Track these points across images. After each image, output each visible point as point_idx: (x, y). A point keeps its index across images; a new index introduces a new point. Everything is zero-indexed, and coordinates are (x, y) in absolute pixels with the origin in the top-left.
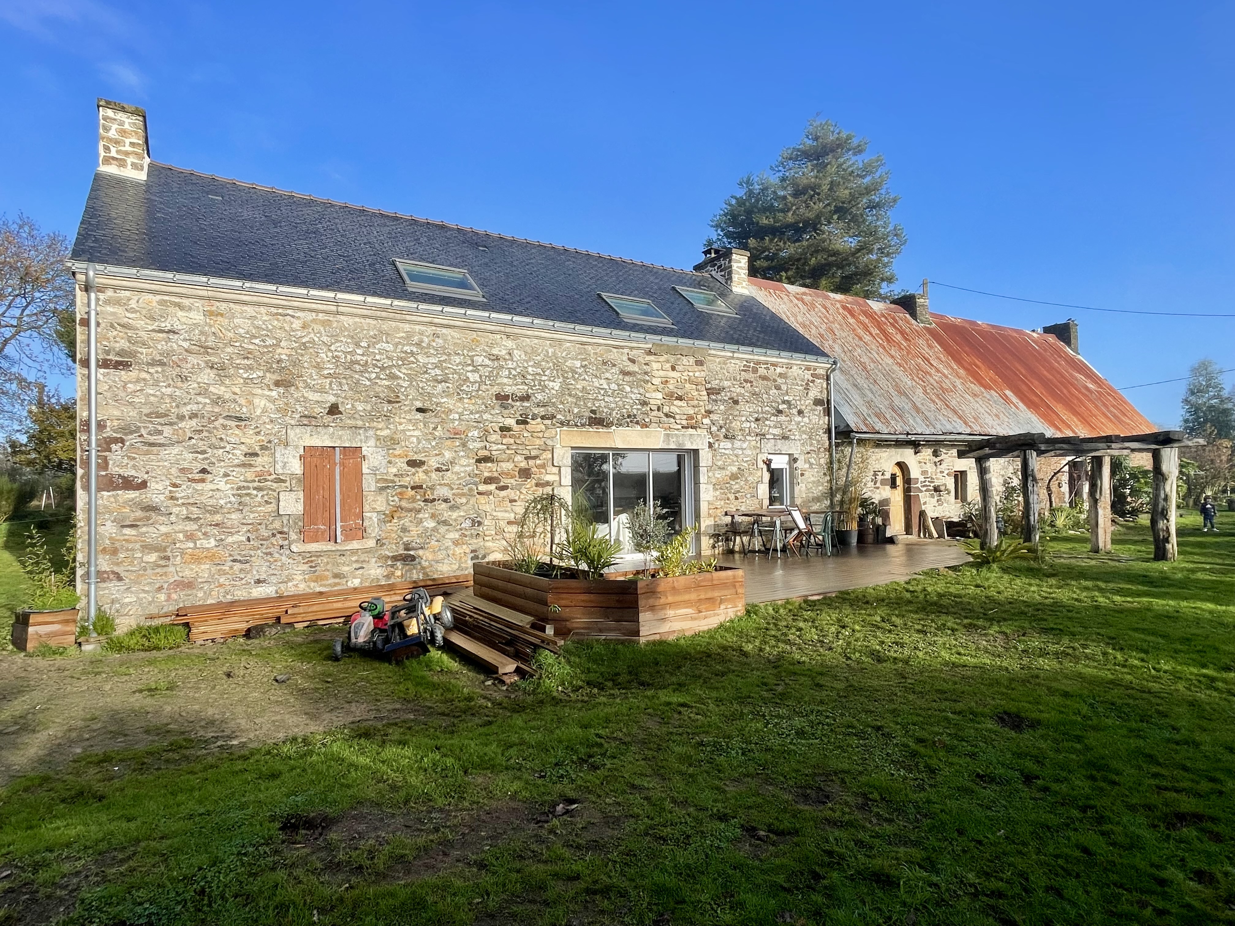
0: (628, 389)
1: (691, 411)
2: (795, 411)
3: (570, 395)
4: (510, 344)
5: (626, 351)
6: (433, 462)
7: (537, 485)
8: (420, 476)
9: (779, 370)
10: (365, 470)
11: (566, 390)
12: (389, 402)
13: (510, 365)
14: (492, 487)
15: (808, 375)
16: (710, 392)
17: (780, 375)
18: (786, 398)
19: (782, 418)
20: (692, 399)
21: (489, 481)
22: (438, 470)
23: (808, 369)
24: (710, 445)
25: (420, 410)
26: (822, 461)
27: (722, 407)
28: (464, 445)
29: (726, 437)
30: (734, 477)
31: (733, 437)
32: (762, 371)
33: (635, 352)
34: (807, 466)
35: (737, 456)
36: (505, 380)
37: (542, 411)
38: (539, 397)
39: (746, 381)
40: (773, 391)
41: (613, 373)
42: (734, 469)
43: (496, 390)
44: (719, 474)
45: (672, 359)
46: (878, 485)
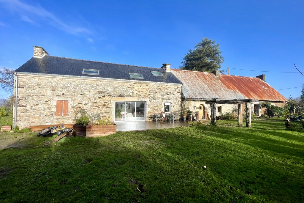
0: (129, 90)
1: (145, 94)
2: (172, 94)
3: (115, 91)
4: (101, 82)
5: (129, 83)
7: (107, 107)
8: (81, 105)
9: (168, 86)
10: (69, 104)
11: (114, 90)
12: (75, 93)
13: (101, 86)
14: (97, 108)
15: (176, 87)
16: (150, 91)
17: (168, 87)
18: (170, 92)
19: (169, 95)
20: (145, 92)
21: (96, 106)
22: (84, 104)
23: (176, 86)
24: (149, 101)
25: (81, 94)
26: (179, 104)
27: (153, 94)
28: (90, 100)
29: (154, 99)
30: (155, 107)
31: (155, 99)
32: (163, 87)
33: (131, 83)
34: (175, 105)
35: (156, 103)
36: (100, 89)
37: (108, 94)
38: (108, 92)
39: (159, 89)
40: (166, 90)
41: (126, 87)
42: (156, 105)
43: (98, 91)
44: (151, 106)
45: (140, 85)
46: (195, 109)
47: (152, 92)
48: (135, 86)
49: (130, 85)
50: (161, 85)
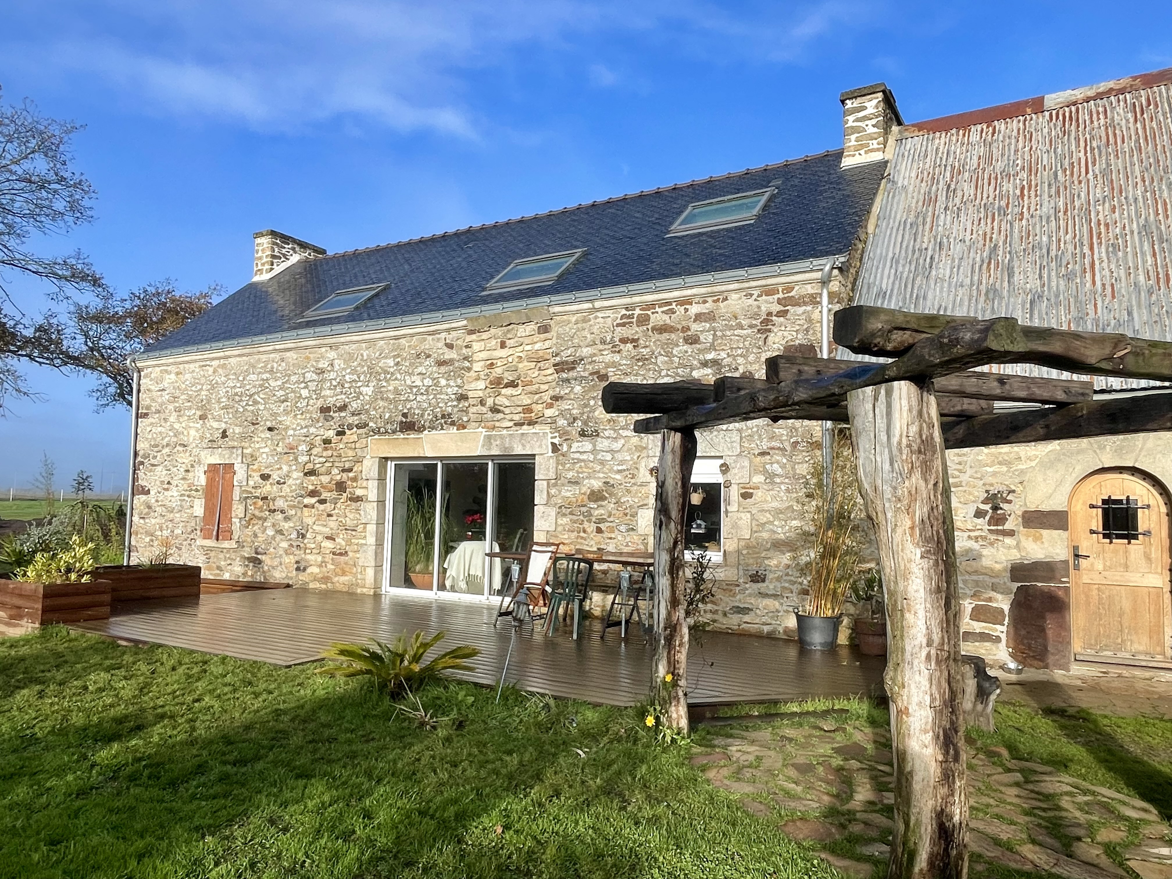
0: (443, 382)
1: (526, 400)
3: (382, 399)
4: (332, 354)
5: (443, 335)
6: (275, 477)
7: (351, 499)
8: (267, 488)
9: (694, 309)
10: (235, 483)
11: (379, 392)
12: (253, 424)
13: (332, 375)
14: (313, 500)
15: (770, 304)
16: (560, 367)
17: (698, 317)
18: (710, 356)
21: (313, 494)
24: (555, 448)
25: (270, 429)
27: (578, 389)
28: (296, 459)
29: (583, 434)
30: (596, 496)
31: (596, 434)
32: (658, 318)
33: (454, 334)
34: (759, 479)
35: (602, 463)
36: (329, 393)
37: (355, 420)
38: (355, 405)
39: (624, 341)
40: (682, 349)
41: (427, 366)
42: (596, 484)
43: (320, 403)
44: (568, 492)
45: (499, 332)
46: (1008, 526)
47: (572, 374)
48: (476, 346)
49: (450, 346)
50: (637, 312)
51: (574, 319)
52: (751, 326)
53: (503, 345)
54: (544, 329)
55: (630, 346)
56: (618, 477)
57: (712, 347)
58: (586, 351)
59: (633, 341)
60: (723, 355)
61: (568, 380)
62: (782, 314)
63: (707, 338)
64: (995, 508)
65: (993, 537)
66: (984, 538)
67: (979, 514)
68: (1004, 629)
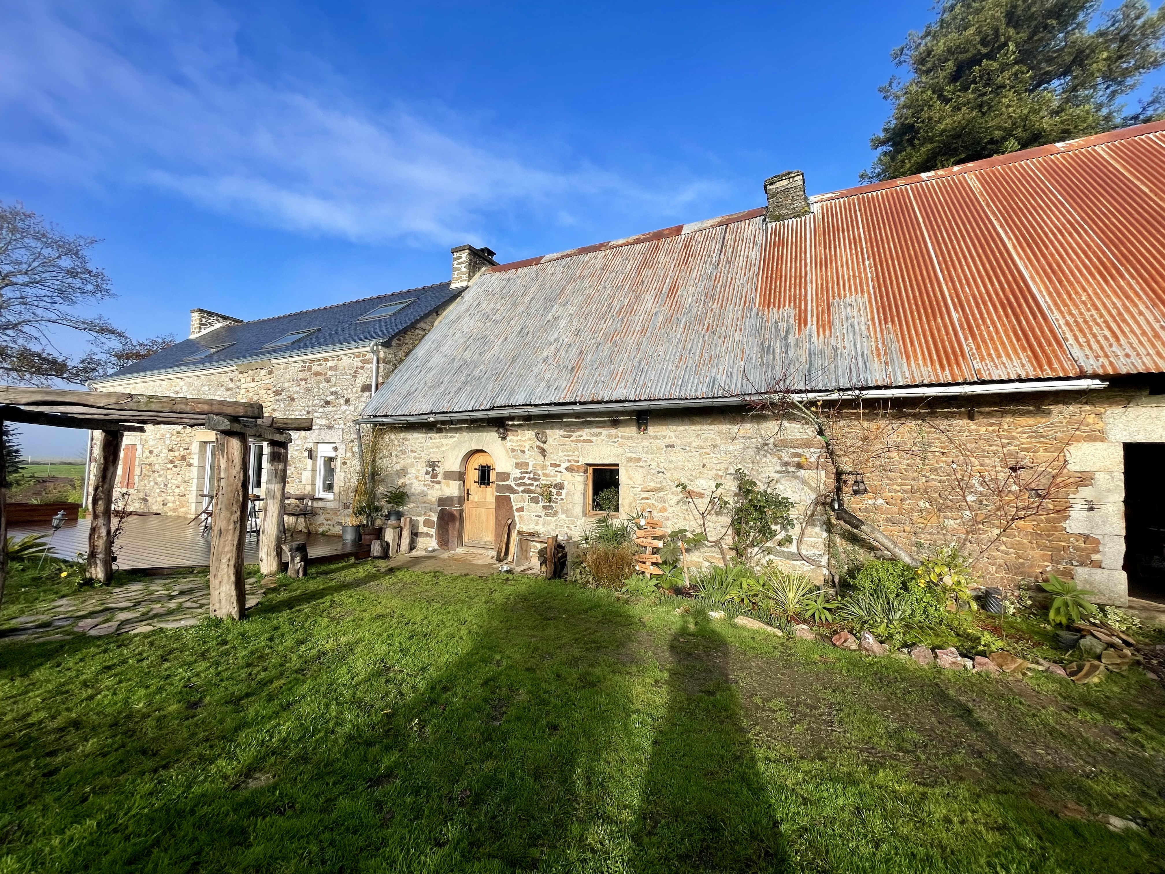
2: (342, 401)
4: (182, 383)
5: (229, 374)
6: (155, 452)
7: (187, 465)
8: (152, 459)
9: (330, 364)
10: (137, 456)
14: (171, 466)
15: (357, 363)
16: (276, 393)
17: (330, 368)
18: (334, 389)
19: (329, 409)
21: (171, 462)
22: (156, 456)
23: (358, 356)
27: (283, 405)
32: (316, 368)
34: (350, 454)
39: (302, 380)
40: (324, 385)
45: (251, 373)
46: (439, 479)
47: (281, 397)
48: (243, 380)
49: (232, 380)
50: (308, 364)
51: (282, 367)
52: (351, 374)
53: (253, 381)
54: (270, 372)
55: (303, 383)
56: (296, 453)
57: (335, 385)
58: (286, 385)
59: (306, 380)
60: (339, 389)
61: (278, 400)
62: (362, 368)
63: (333, 379)
64: (433, 470)
65: (432, 484)
66: (429, 485)
67: (427, 473)
68: (434, 530)
